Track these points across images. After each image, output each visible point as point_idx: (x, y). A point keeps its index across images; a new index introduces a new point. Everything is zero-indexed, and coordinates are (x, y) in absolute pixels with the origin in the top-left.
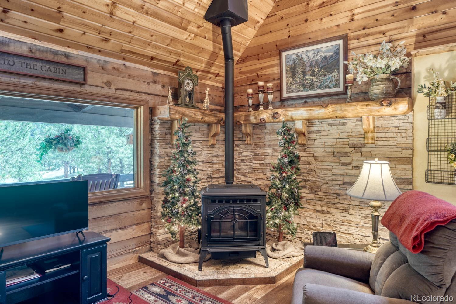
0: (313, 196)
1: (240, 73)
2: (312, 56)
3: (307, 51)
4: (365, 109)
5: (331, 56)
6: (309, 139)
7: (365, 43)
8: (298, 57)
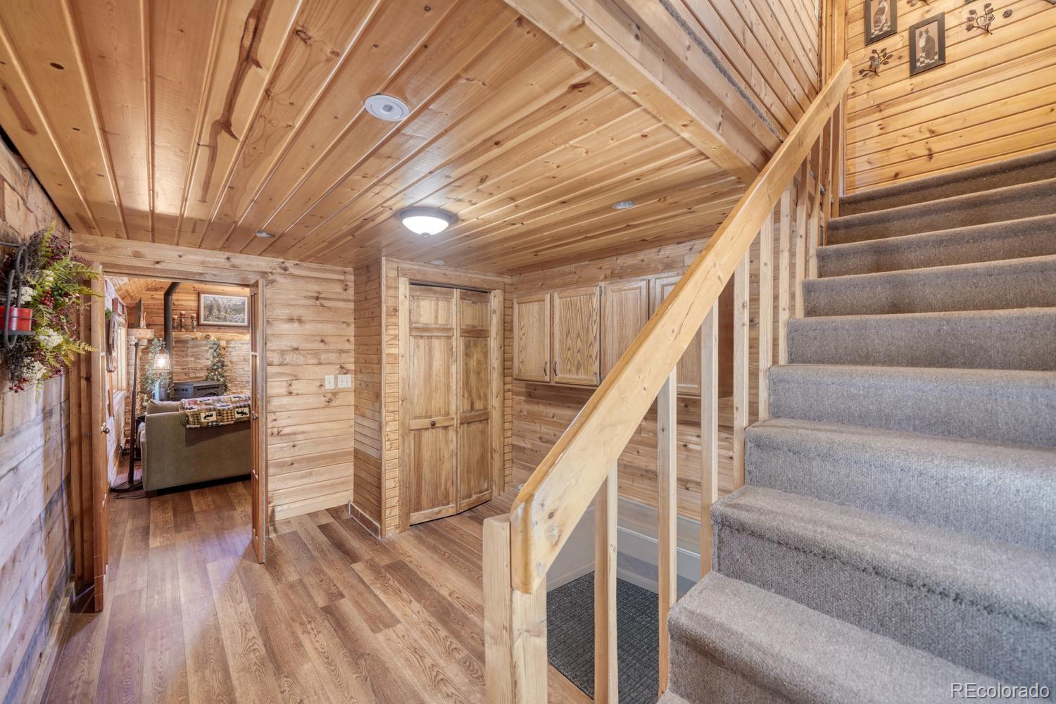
2: (226, 302)
3: (222, 298)
5: (240, 305)
6: (227, 352)
8: (215, 300)
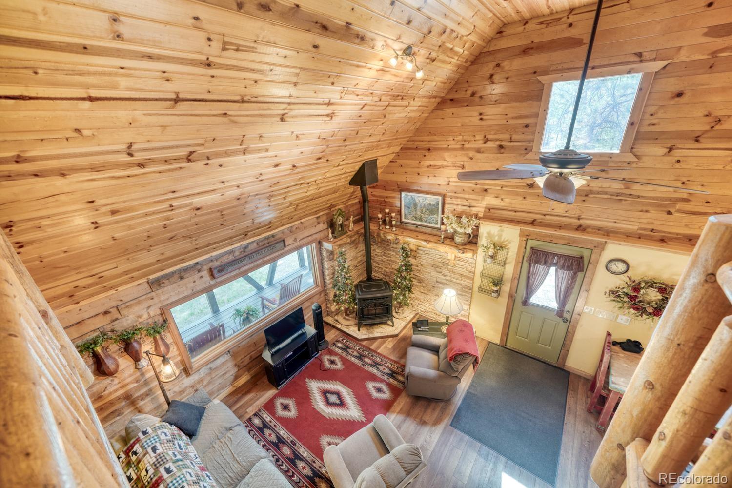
0: (419, 284)
1: (372, 195)
2: (421, 201)
3: (418, 197)
4: (449, 250)
5: (434, 205)
7: (455, 202)
8: (412, 198)
